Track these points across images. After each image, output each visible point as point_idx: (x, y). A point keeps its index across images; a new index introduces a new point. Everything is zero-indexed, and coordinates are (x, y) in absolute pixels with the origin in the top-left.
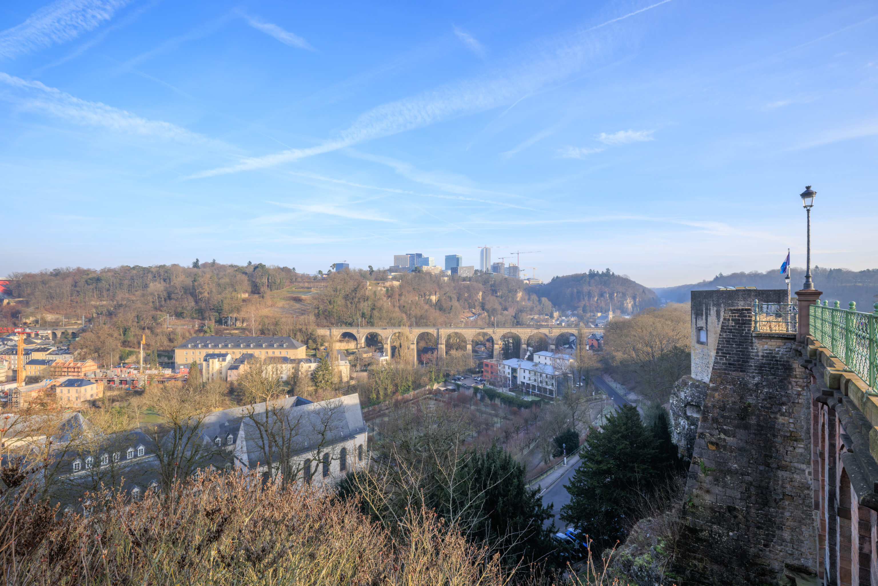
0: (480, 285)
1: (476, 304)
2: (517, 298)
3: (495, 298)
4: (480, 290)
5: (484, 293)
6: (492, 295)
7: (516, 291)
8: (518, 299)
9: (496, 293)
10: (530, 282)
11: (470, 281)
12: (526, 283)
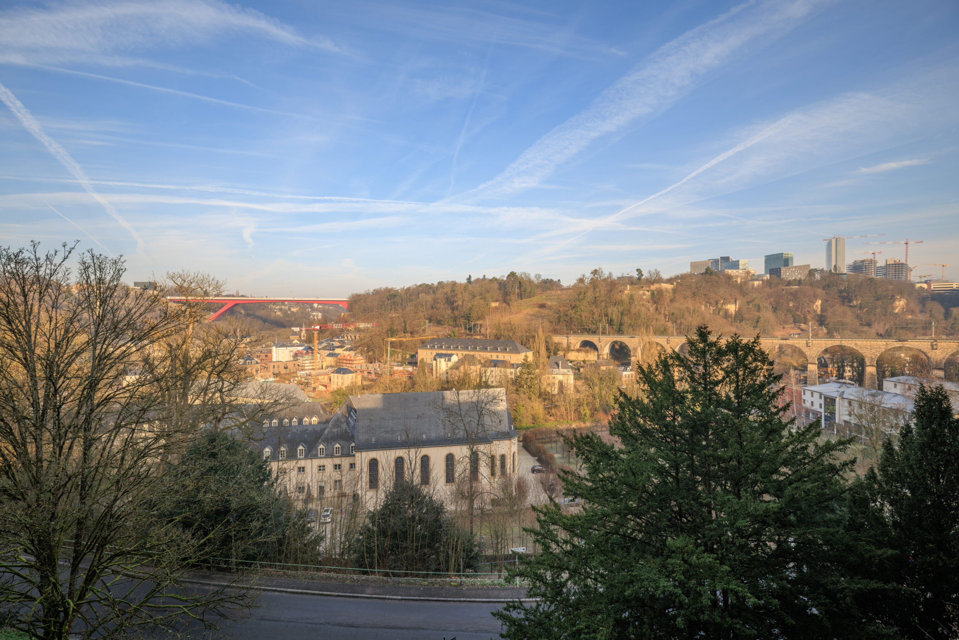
0: (819, 291)
2: (894, 308)
3: (846, 309)
4: (816, 297)
6: (843, 303)
7: (893, 299)
8: (896, 311)
9: (850, 301)
10: (929, 286)
11: (799, 285)
12: (921, 287)
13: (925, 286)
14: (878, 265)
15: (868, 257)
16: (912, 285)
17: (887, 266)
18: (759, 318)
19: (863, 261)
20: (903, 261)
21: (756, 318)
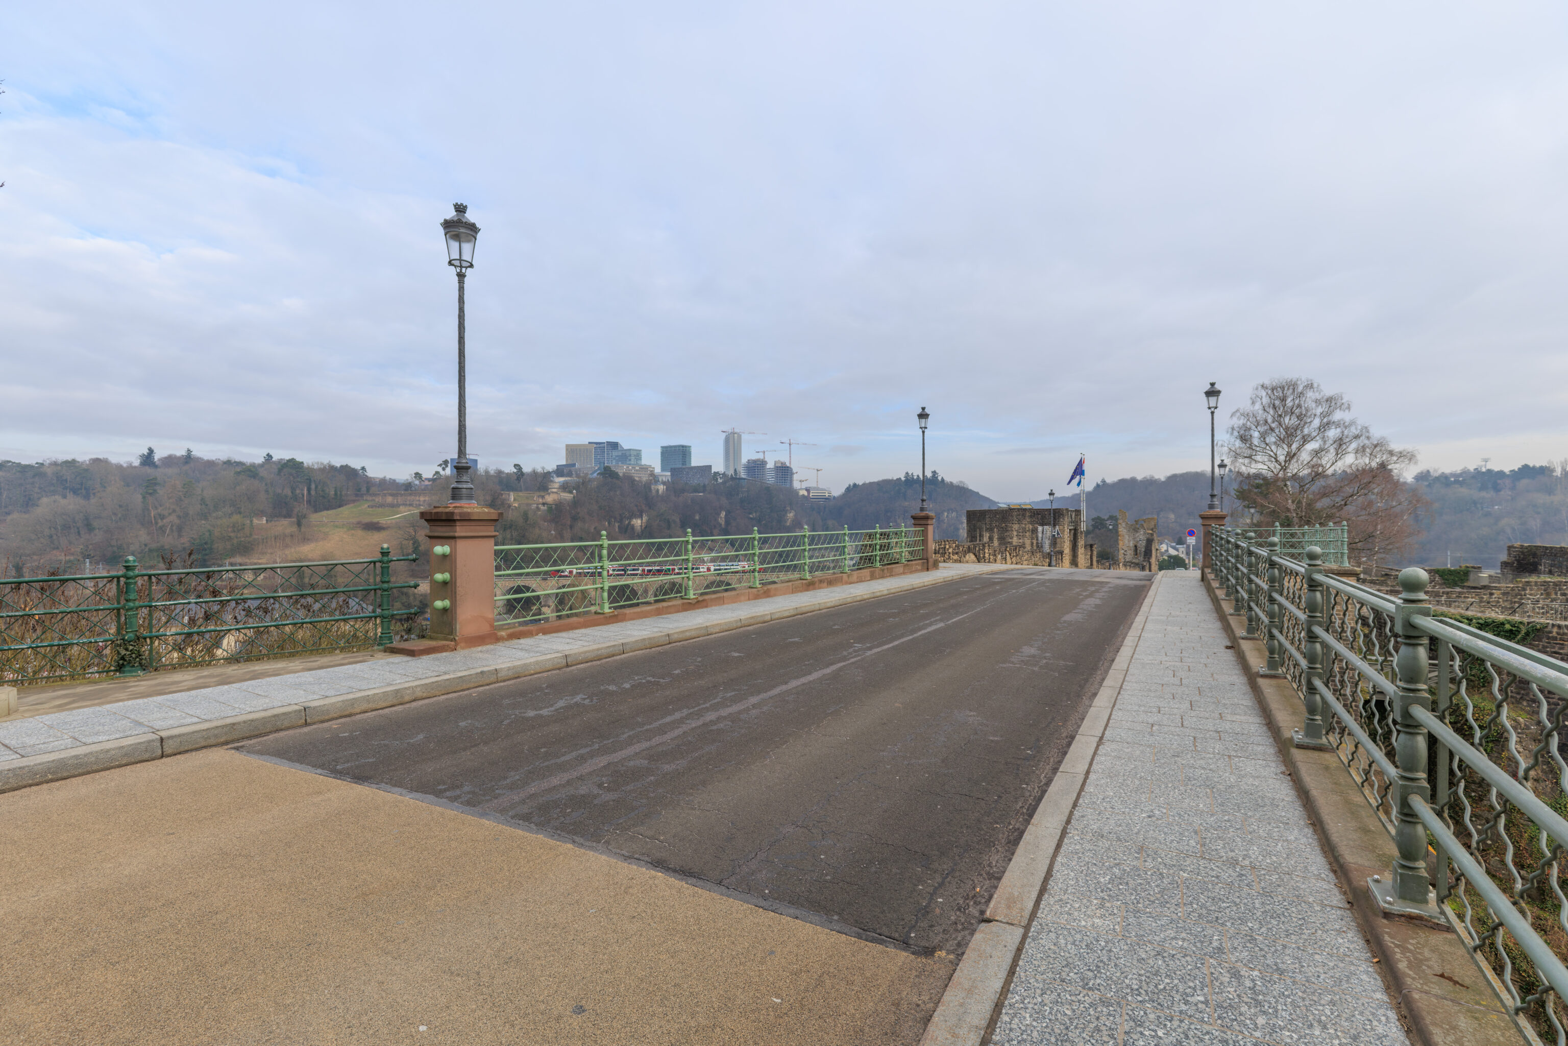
0: (723, 500)
1: (715, 531)
2: (786, 521)
3: (748, 521)
4: (721, 508)
5: (729, 512)
7: (784, 510)
8: (788, 523)
9: (750, 513)
10: (809, 493)
11: (703, 492)
12: (803, 495)
13: (806, 493)
14: (768, 466)
15: (760, 456)
16: (796, 492)
17: (776, 468)
19: (756, 461)
20: (788, 463)
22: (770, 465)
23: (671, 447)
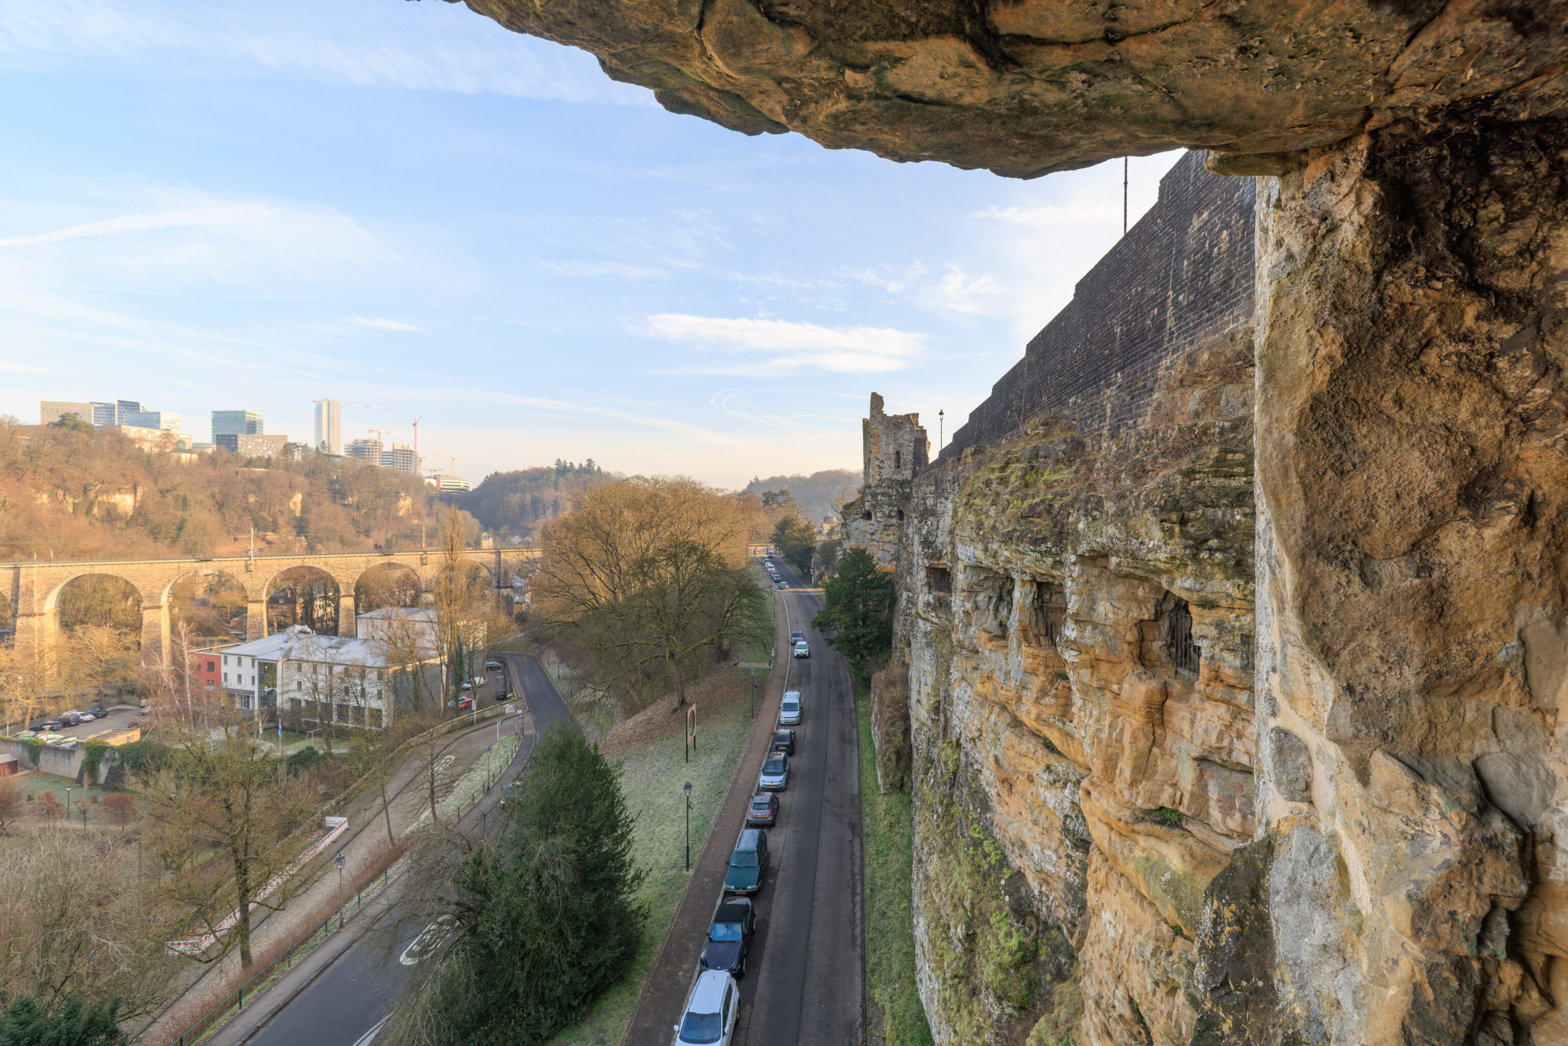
0: (300, 479)
1: (281, 521)
2: (398, 510)
3: (338, 508)
4: (292, 488)
5: (308, 496)
6: (334, 501)
7: (397, 496)
8: (401, 514)
10: (438, 483)
11: (267, 467)
12: (429, 484)
13: (434, 482)
14: (384, 449)
15: (373, 437)
16: (420, 480)
17: (395, 452)
18: (183, 521)
19: (365, 442)
20: (412, 448)
21: (178, 521)
22: (387, 448)
23: (227, 412)
